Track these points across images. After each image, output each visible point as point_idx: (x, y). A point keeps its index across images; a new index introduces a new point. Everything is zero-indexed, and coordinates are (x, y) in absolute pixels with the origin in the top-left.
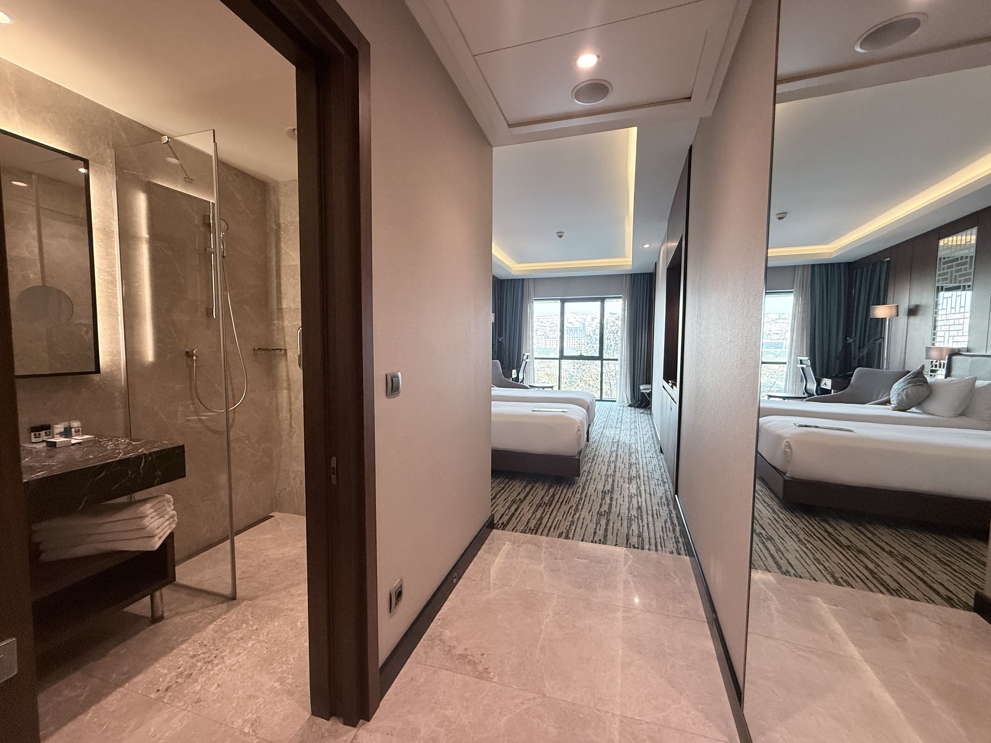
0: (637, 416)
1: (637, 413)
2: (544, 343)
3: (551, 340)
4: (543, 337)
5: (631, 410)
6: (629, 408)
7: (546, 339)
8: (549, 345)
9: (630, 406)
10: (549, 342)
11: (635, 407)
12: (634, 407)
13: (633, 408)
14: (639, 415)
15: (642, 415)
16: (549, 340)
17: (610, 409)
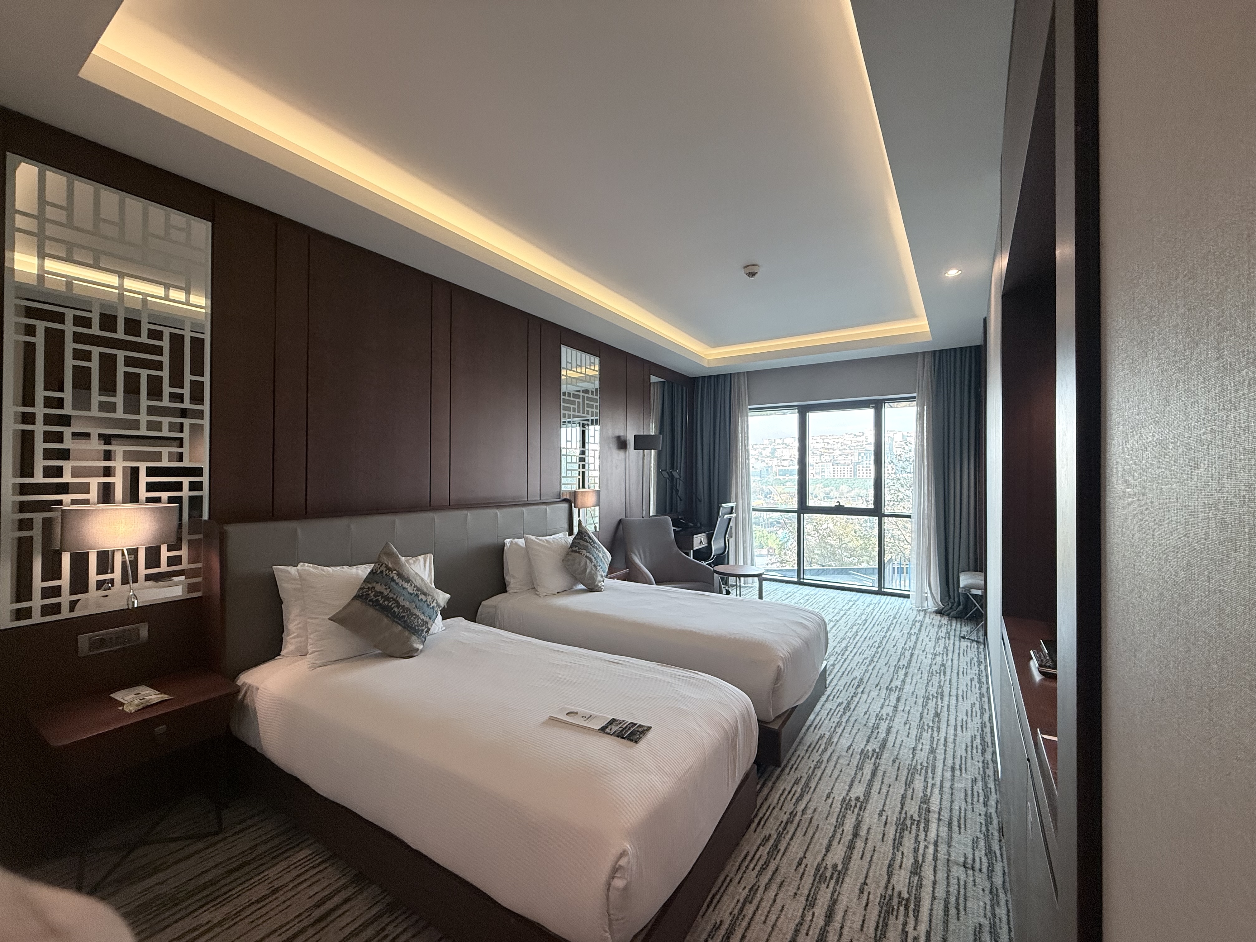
0: (951, 648)
1: (952, 638)
2: (832, 472)
3: (842, 467)
4: (831, 464)
5: (940, 627)
6: (938, 617)
7: (835, 466)
8: (839, 475)
9: (939, 612)
10: (839, 470)
11: (951, 618)
12: (948, 615)
13: (945, 620)
14: (957, 643)
15: (964, 643)
16: (839, 467)
17: (894, 618)
